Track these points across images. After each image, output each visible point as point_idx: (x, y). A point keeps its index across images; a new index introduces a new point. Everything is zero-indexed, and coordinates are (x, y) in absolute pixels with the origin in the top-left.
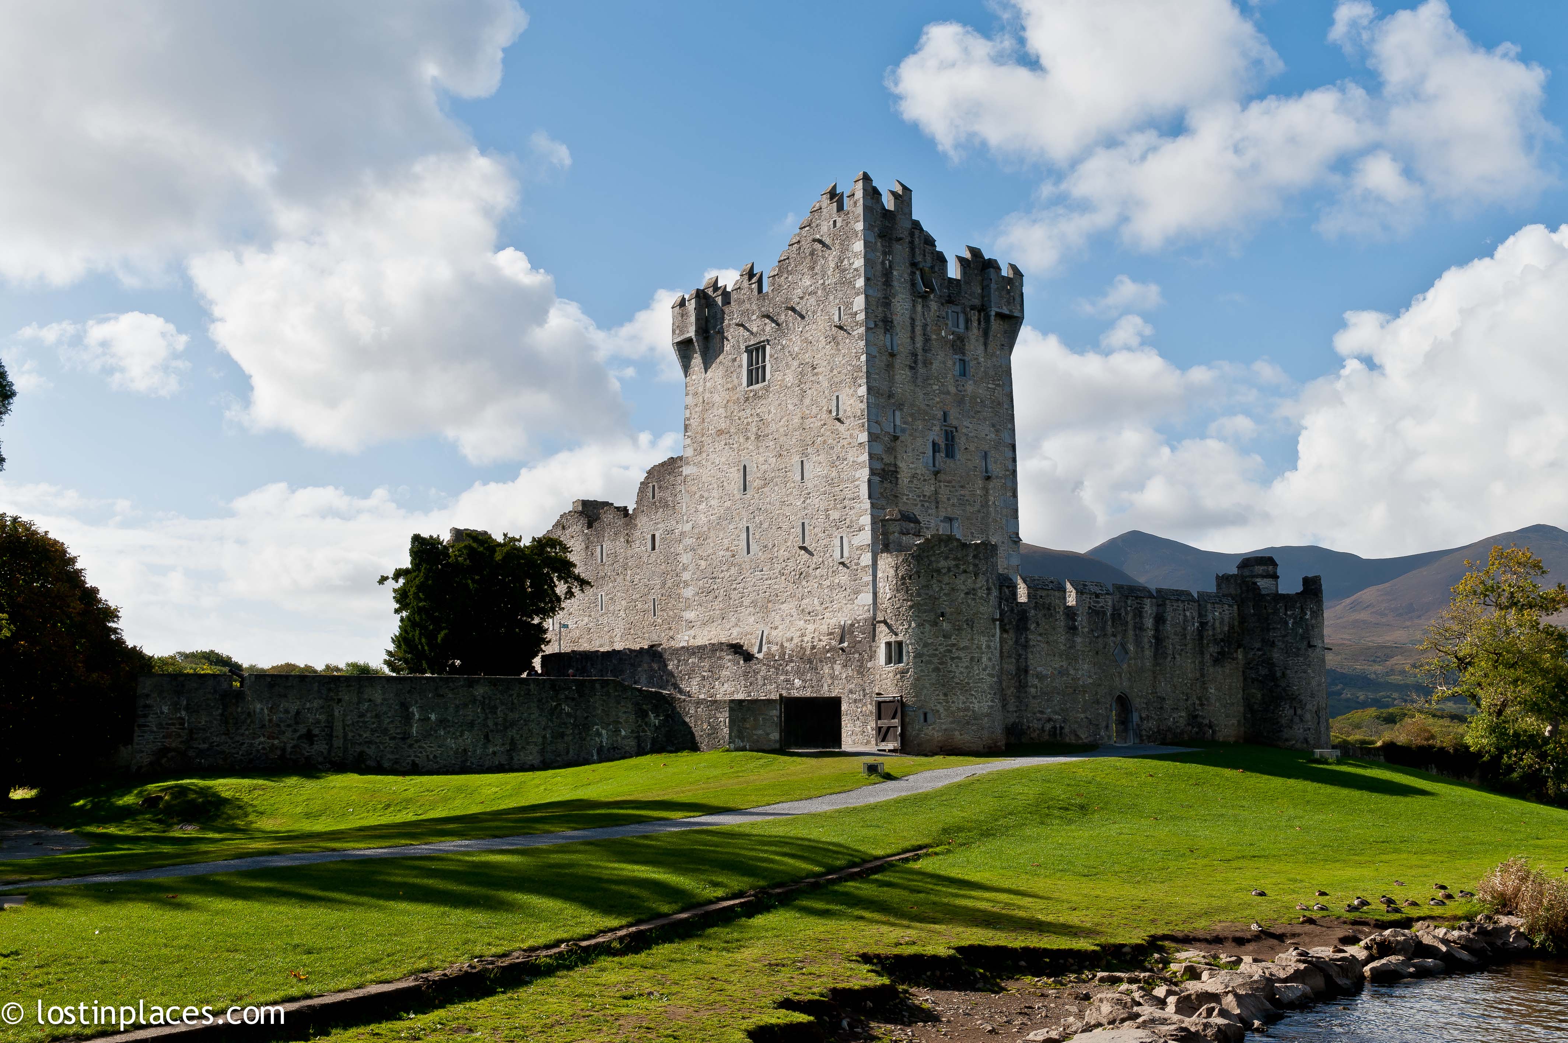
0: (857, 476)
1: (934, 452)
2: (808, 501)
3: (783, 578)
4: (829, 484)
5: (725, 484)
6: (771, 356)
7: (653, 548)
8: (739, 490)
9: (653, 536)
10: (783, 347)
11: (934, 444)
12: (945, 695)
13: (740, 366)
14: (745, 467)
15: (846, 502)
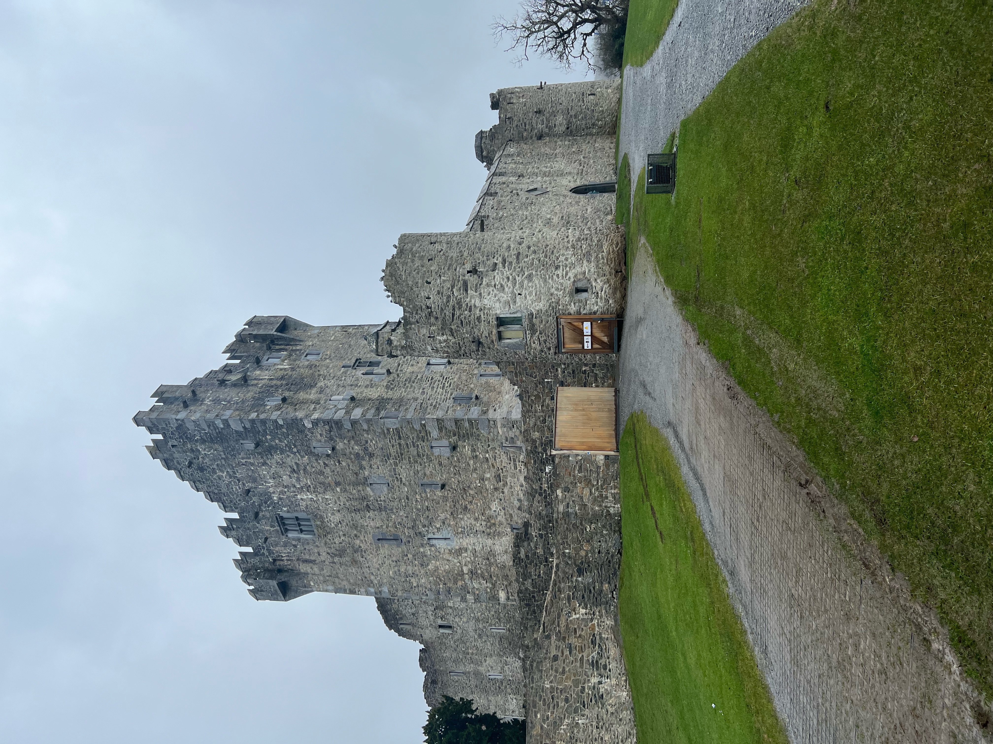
0: (379, 431)
1: (372, 374)
2: (404, 480)
3: (469, 507)
4: (389, 459)
5: (394, 559)
6: (288, 512)
7: (450, 627)
8: (398, 546)
9: (440, 626)
10: (280, 499)
11: (366, 374)
12: (557, 268)
13: (299, 540)
14: (379, 540)
15: (403, 442)
